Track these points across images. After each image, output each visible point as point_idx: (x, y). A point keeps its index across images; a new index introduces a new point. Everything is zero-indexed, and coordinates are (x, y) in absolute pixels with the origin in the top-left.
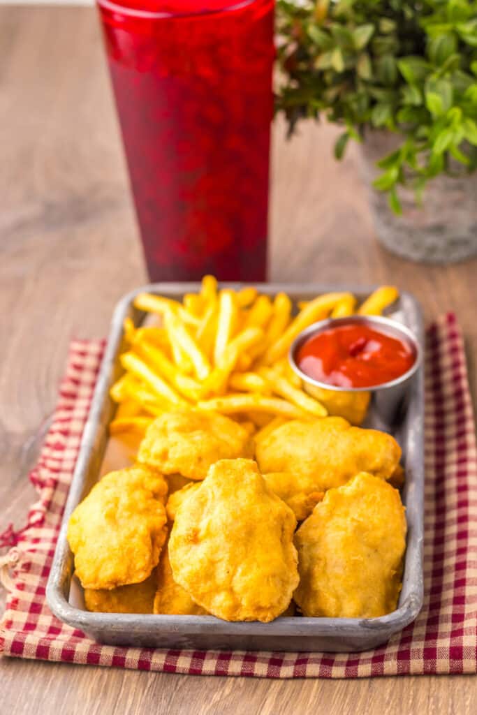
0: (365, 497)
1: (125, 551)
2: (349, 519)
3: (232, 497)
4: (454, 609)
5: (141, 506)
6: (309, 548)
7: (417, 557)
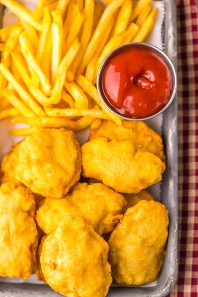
0: (146, 220)
1: (18, 264)
2: (137, 237)
3: (73, 250)
4: (193, 261)
5: (22, 229)
6: (116, 252)
7: (175, 246)
